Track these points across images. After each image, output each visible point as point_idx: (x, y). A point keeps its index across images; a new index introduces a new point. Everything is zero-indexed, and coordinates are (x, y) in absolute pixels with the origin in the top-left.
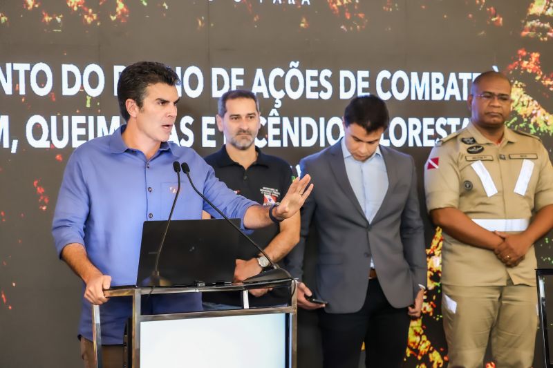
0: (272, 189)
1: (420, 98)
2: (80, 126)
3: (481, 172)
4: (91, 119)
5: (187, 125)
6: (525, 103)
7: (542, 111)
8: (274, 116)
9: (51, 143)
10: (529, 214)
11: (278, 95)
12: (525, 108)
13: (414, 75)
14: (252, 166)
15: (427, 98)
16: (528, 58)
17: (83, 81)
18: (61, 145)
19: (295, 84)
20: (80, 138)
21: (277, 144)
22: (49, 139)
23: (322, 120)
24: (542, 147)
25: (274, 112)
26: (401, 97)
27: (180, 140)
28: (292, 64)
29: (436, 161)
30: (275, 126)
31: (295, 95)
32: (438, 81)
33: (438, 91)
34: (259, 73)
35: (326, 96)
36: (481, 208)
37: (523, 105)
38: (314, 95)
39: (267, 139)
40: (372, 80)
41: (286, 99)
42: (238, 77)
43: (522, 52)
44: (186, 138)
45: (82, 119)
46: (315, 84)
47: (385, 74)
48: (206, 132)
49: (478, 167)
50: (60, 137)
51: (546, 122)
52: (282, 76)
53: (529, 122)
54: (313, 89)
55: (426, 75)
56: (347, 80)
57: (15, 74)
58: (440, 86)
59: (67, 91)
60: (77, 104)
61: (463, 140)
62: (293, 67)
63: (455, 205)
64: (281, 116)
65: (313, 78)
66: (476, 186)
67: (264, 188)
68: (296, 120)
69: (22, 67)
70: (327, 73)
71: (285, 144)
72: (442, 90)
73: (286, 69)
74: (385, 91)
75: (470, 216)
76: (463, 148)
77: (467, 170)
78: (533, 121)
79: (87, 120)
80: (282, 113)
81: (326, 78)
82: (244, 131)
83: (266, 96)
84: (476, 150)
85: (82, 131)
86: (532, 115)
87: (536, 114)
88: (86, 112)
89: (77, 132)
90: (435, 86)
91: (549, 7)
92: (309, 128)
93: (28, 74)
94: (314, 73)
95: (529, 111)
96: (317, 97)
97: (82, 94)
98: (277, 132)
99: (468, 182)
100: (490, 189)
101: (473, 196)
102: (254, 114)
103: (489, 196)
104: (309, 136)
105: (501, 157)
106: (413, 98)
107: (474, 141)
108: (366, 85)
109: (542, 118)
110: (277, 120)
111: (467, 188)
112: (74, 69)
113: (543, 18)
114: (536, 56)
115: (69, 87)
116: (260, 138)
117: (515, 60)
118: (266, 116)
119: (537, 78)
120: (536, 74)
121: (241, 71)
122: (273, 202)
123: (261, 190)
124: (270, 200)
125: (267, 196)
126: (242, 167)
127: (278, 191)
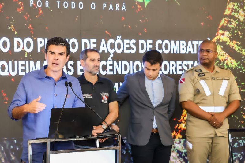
0: (106, 94)
1: (175, 52)
2: (22, 65)
3: (204, 85)
4: (27, 62)
5: (71, 65)
6: (222, 54)
7: (230, 58)
8: (110, 60)
9: (9, 73)
10: (226, 104)
11: (112, 51)
12: (222, 57)
13: (173, 42)
15: (178, 52)
16: (223, 34)
17: (23, 45)
18: (14, 74)
19: (119, 46)
20: (22, 71)
21: (111, 73)
22: (8, 71)
23: (131, 62)
24: (232, 74)
25: (110, 59)
26: (166, 52)
27: (67, 72)
28: (118, 37)
29: (183, 80)
30: (110, 65)
31: (119, 51)
32: (183, 45)
33: (183, 49)
34: (103, 41)
35: (133, 51)
36: (203, 101)
37: (221, 56)
38: (128, 51)
39: (107, 71)
40: (154, 44)
41: (115, 53)
42: (94, 43)
43: (221, 32)
44: (70, 71)
45: (23, 62)
46: (128, 46)
47: (159, 42)
48: (79, 68)
49: (203, 83)
50: (13, 71)
51: (231, 63)
52: (113, 43)
53: (224, 63)
54: (127, 49)
55: (178, 42)
56: (143, 44)
58: (184, 47)
59: (16, 50)
60: (21, 56)
61: (196, 71)
62: (118, 39)
63: (192, 100)
64: (113, 61)
65: (127, 44)
66: (201, 91)
68: (120, 62)
70: (134, 41)
71: (115, 73)
72: (185, 48)
73: (115, 39)
74: (159, 49)
75: (199, 105)
76: (196, 74)
77: (198, 84)
78: (226, 62)
79: (25, 63)
80: (114, 59)
81: (133, 43)
83: (106, 51)
84: (201, 75)
85: (23, 68)
86: (225, 60)
87: (227, 60)
88: (25, 59)
89: (21, 68)
90: (182, 47)
91: (233, 11)
92: (126, 66)
94: (128, 41)
95: (224, 58)
96: (129, 52)
97: (23, 52)
98: (111, 68)
99: (198, 89)
100: (208, 92)
101: (200, 96)
103: (207, 95)
104: (126, 70)
105: (213, 79)
106: (172, 52)
107: (201, 71)
109: (230, 61)
110: (111, 63)
111: (197, 92)
112: (20, 40)
113: (230, 16)
114: (227, 33)
115: (17, 48)
116: (103, 70)
117: (218, 35)
118: (106, 61)
119: (227, 44)
120: (227, 42)
121: (95, 41)
122: (106, 99)
123: (101, 94)
124: (105, 98)
125: (104, 97)
126: (92, 84)
127: (109, 94)
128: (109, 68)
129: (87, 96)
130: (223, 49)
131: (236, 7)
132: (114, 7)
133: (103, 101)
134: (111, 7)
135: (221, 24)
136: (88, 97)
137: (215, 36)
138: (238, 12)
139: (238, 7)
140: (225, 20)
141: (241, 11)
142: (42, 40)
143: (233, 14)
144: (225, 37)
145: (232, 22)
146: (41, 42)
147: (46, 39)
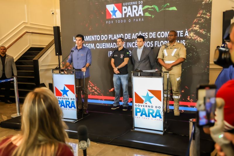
2: (104, 45)
4: (106, 43)
6: (194, 36)
13: (166, 32)
16: (195, 27)
17: (104, 37)
18: (101, 48)
22: (99, 47)
26: (163, 37)
28: (140, 32)
34: (133, 34)
35: (147, 37)
40: (156, 34)
43: (194, 25)
45: (104, 44)
46: (144, 35)
47: (159, 32)
50: (101, 47)
52: (138, 34)
56: (151, 34)
57: (95, 37)
59: (102, 39)
60: (104, 41)
61: (165, 45)
69: (96, 36)
74: (159, 36)
78: (196, 40)
81: (147, 34)
85: (104, 46)
86: (196, 39)
87: (197, 39)
89: (103, 46)
93: (96, 37)
94: (144, 33)
95: (196, 38)
97: (104, 39)
105: (171, 48)
108: (155, 35)
109: (199, 39)
112: (103, 36)
113: (200, 17)
114: (198, 26)
116: (133, 46)
117: (192, 27)
118: (135, 42)
119: (198, 31)
120: (198, 30)
121: (130, 34)
128: (136, 45)
130: (195, 34)
131: (204, 12)
132: (138, 20)
134: (137, 20)
135: (195, 21)
137: (191, 28)
138: (206, 14)
139: (206, 12)
140: (197, 19)
141: (208, 14)
142: (110, 35)
143: (202, 15)
144: (197, 28)
145: (202, 20)
146: (110, 36)
147: (112, 35)
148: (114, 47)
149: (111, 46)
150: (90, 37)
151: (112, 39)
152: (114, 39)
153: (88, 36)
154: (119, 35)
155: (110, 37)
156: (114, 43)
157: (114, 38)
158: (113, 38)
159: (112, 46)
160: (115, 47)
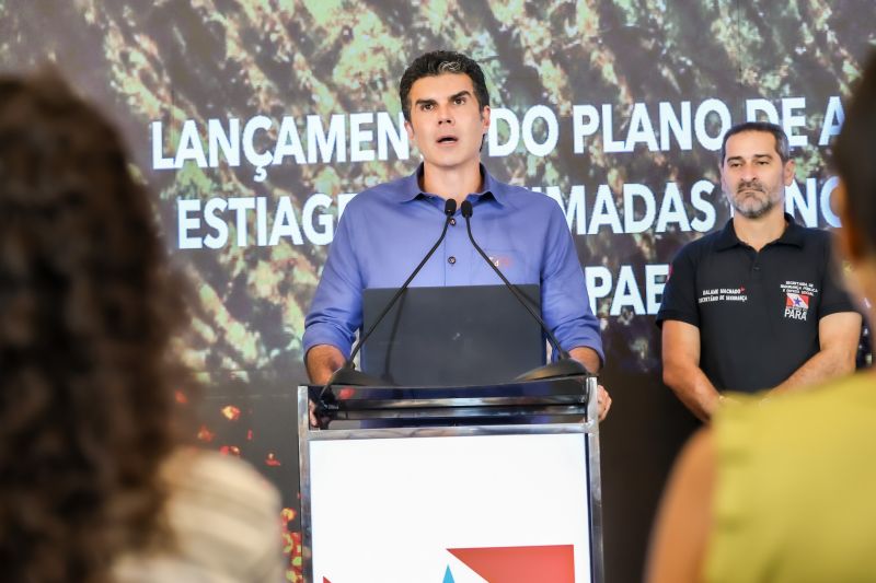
0: (803, 284)
5: (704, 195)
14: (769, 247)
17: (521, 133)
27: (690, 221)
44: (702, 217)
59: (496, 150)
67: (788, 283)
82: (749, 184)
102: (770, 157)
112: (508, 115)
115: (500, 144)
121: (800, 103)
122: (804, 305)
123: (782, 286)
124: (798, 302)
125: (792, 297)
126: (751, 249)
127: (814, 287)
129: (725, 295)
133: (788, 312)
136: (728, 298)
142: (590, 110)
146: (586, 120)
147: (607, 109)
148: (635, 228)
149: (598, 219)
150: (363, 127)
151: (612, 146)
152: (630, 147)
153: (338, 121)
154: (686, 106)
155: (581, 131)
156: (632, 190)
157: (634, 137)
158: (620, 135)
159: (612, 219)
160: (644, 225)
